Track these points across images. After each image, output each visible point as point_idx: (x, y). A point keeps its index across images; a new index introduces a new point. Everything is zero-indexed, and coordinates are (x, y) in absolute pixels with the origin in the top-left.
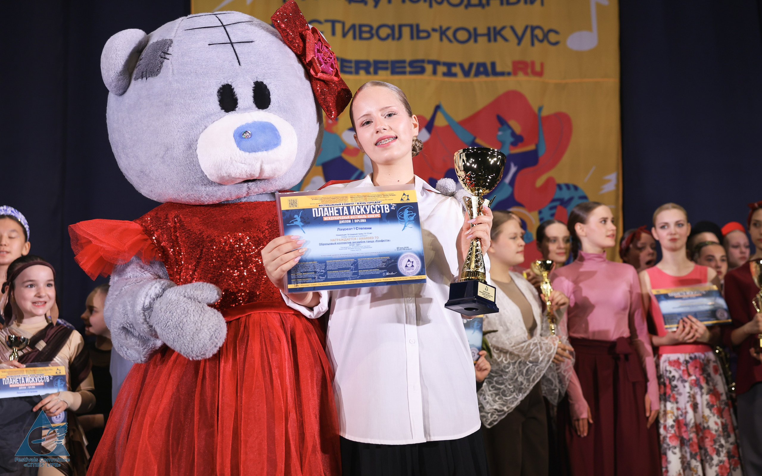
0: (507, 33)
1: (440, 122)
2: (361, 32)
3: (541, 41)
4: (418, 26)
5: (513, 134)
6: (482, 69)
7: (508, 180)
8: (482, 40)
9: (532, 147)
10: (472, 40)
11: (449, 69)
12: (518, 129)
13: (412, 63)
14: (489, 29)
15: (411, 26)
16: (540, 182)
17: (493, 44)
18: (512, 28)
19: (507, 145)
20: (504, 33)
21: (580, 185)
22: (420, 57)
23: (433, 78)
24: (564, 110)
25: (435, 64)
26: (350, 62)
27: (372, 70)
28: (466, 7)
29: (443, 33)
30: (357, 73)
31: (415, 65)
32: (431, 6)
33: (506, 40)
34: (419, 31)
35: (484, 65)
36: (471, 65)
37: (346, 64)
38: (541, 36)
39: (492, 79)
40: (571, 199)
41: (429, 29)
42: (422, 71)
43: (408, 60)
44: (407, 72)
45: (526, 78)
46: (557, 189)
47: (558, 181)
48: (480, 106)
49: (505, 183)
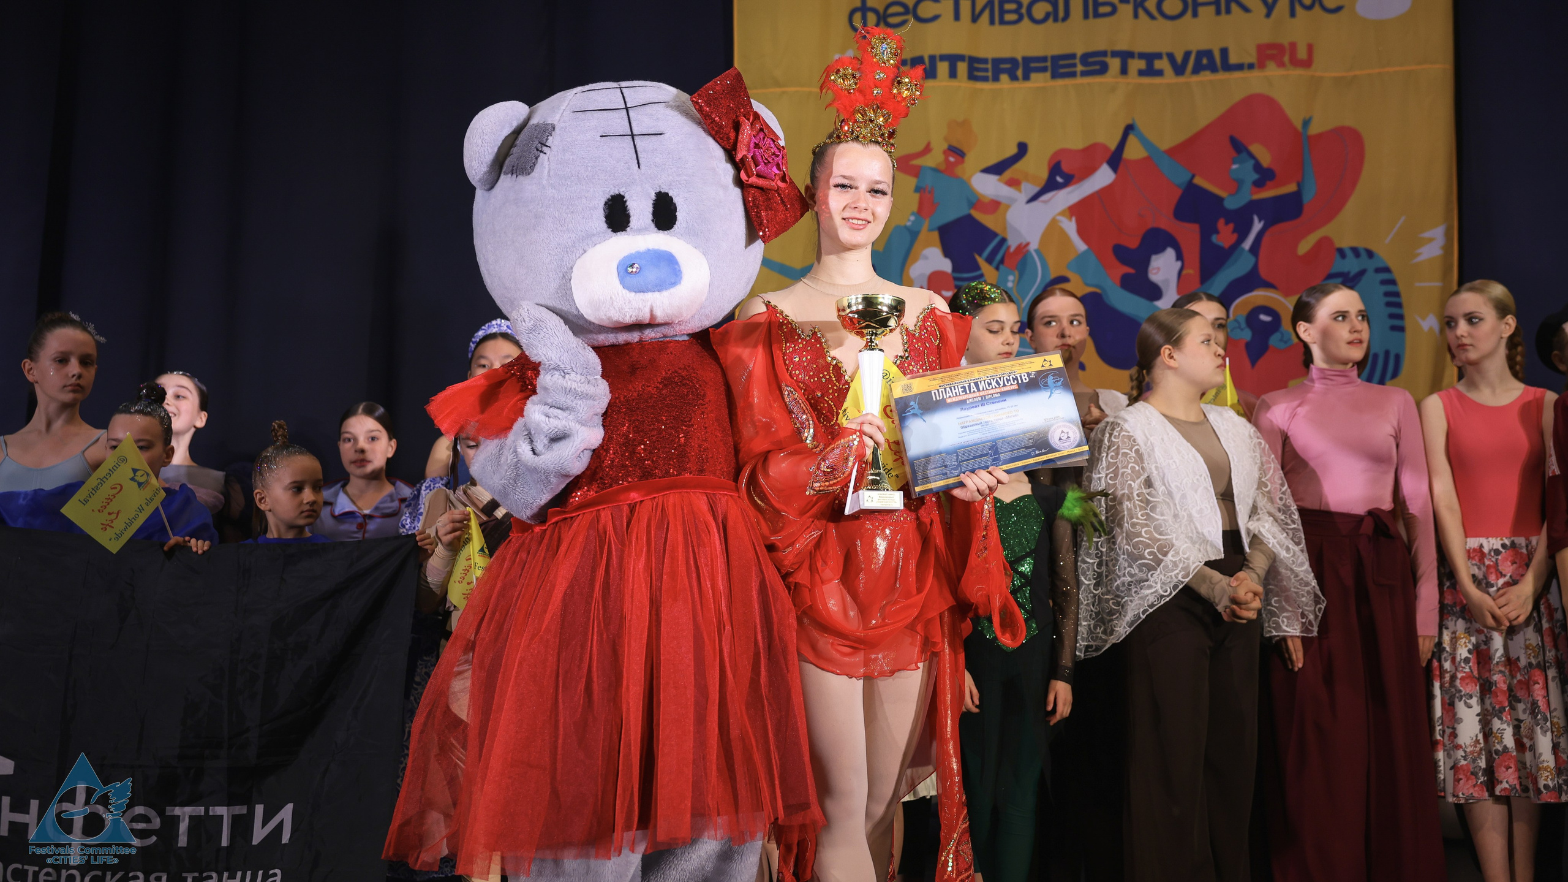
1: (1134, 151)
2: (1002, 12)
3: (1309, 8)
5: (1258, 167)
6: (1205, 61)
7: (1247, 244)
8: (1206, 12)
9: (1291, 188)
10: (1190, 12)
11: (1150, 64)
12: (1265, 158)
13: (1086, 58)
16: (1304, 247)
17: (1223, 17)
19: (1248, 186)
21: (1378, 250)
22: (1100, 47)
23: (1122, 80)
24: (1349, 122)
25: (1125, 56)
26: (985, 61)
27: (1020, 73)
29: (1138, 4)
30: (996, 79)
31: (1091, 60)
33: (1246, 10)
34: (1097, 4)
35: (1209, 53)
36: (1187, 55)
37: (976, 65)
39: (1222, 76)
40: (1362, 273)
42: (1103, 69)
43: (1079, 52)
44: (1078, 74)
45: (1281, 72)
46: (1338, 256)
47: (1339, 244)
48: (1202, 122)
49: (1243, 250)
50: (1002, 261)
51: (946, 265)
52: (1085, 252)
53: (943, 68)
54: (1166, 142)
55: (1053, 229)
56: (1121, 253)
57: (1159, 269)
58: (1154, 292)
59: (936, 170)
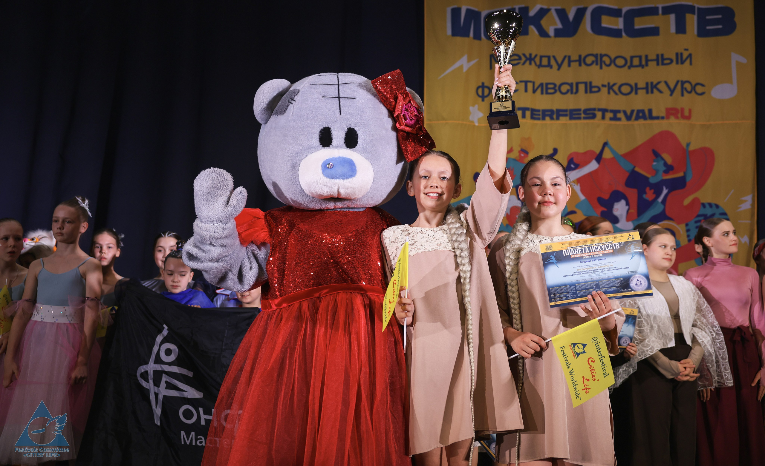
0: (662, 86)
1: (607, 155)
2: (547, 89)
3: (690, 92)
4: (591, 83)
5: (665, 164)
6: (641, 115)
7: (660, 199)
8: (642, 92)
9: (681, 174)
10: (634, 93)
11: (615, 115)
12: (669, 161)
13: (586, 111)
14: (647, 84)
15: (586, 83)
16: (687, 202)
17: (650, 95)
18: (666, 83)
19: (661, 173)
20: (659, 86)
21: (720, 204)
22: (592, 106)
23: (602, 122)
24: (708, 145)
25: (604, 111)
26: (538, 111)
27: (555, 116)
28: (629, 68)
29: (610, 87)
30: (544, 119)
31: (588, 112)
32: (601, 68)
33: (661, 92)
34: (591, 87)
35: (643, 111)
36: (632, 111)
37: (534, 113)
38: (689, 89)
39: (649, 122)
40: (713, 215)
41: (600, 85)
42: (594, 117)
43: (583, 107)
44: (582, 118)
45: (677, 121)
46: (702, 207)
47: (702, 201)
48: (639, 142)
49: (658, 202)
52: (584, 200)
54: (623, 150)
56: (601, 201)
57: (617, 209)
58: (615, 220)
59: (515, 160)
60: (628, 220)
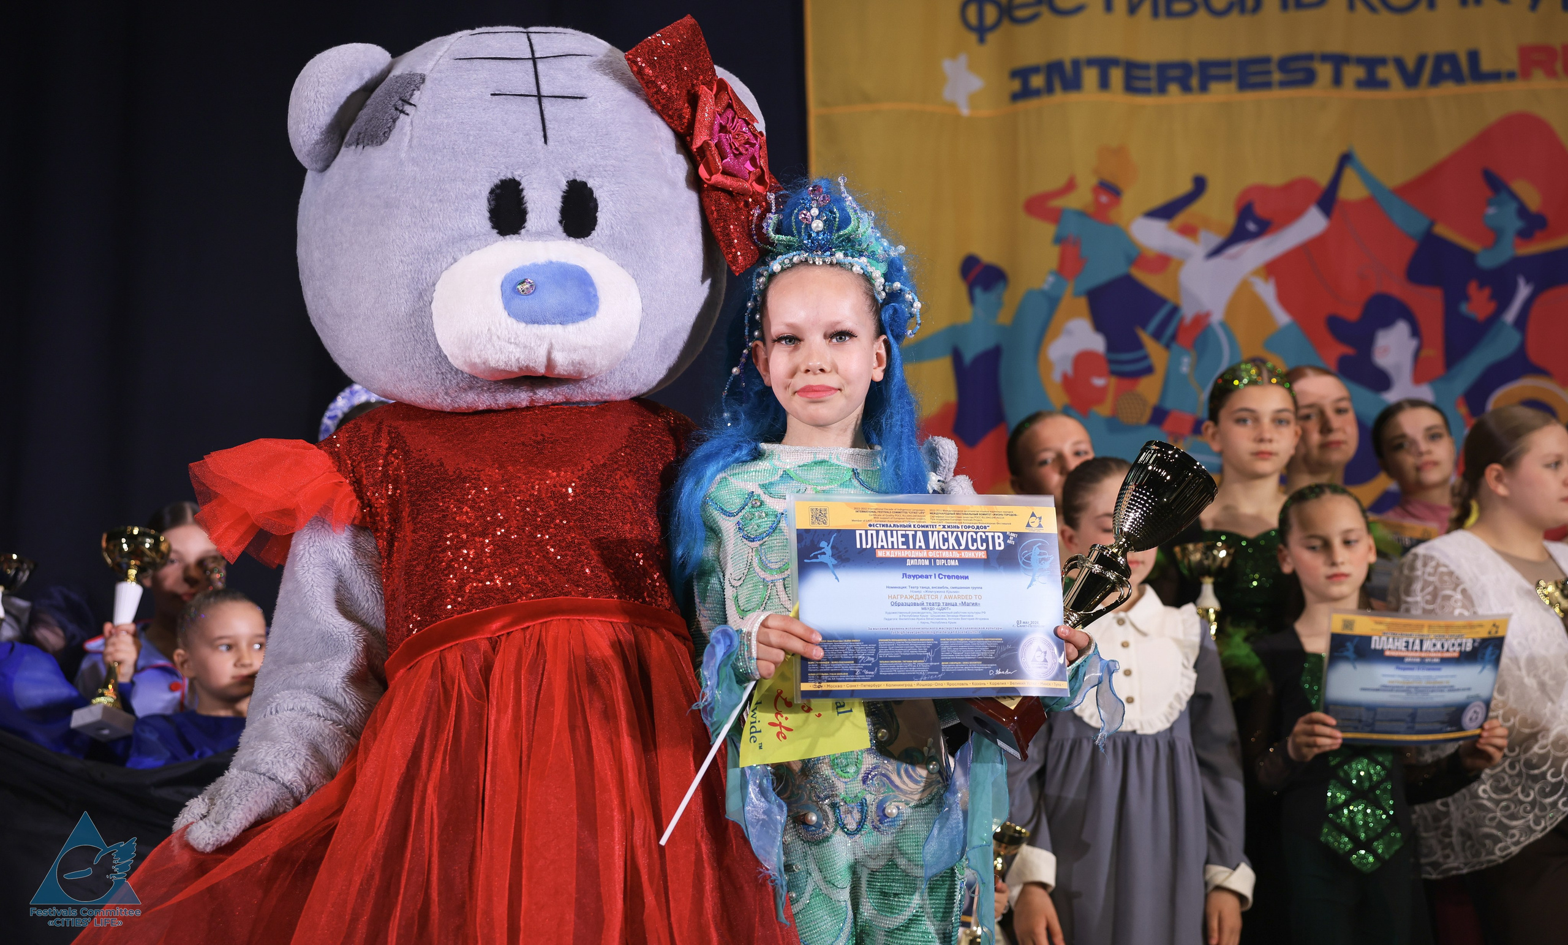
1: (1352, 189)
2: (1170, 1)
5: (1523, 211)
6: (1446, 68)
7: (1510, 315)
8: (1447, 3)
9: (1564, 241)
10: (1423, 4)
11: (1371, 73)
12: (1533, 199)
13: (1285, 63)
17: (1472, 10)
19: (1509, 236)
22: (1304, 46)
23: (1335, 93)
25: (1339, 61)
26: (1146, 66)
27: (1195, 82)
30: (1162, 90)
31: (1293, 65)
35: (1452, 58)
36: (1422, 60)
37: (1136, 72)
39: (1471, 88)
42: (1309, 78)
43: (1277, 54)
44: (1275, 84)
45: (1552, 83)
48: (1444, 149)
49: (1504, 324)
50: (1174, 337)
51: (1097, 343)
52: (1287, 326)
53: (1090, 76)
54: (1395, 177)
55: (1244, 294)
56: (1337, 326)
58: (1381, 381)
59: (1082, 214)
60: (1419, 377)
